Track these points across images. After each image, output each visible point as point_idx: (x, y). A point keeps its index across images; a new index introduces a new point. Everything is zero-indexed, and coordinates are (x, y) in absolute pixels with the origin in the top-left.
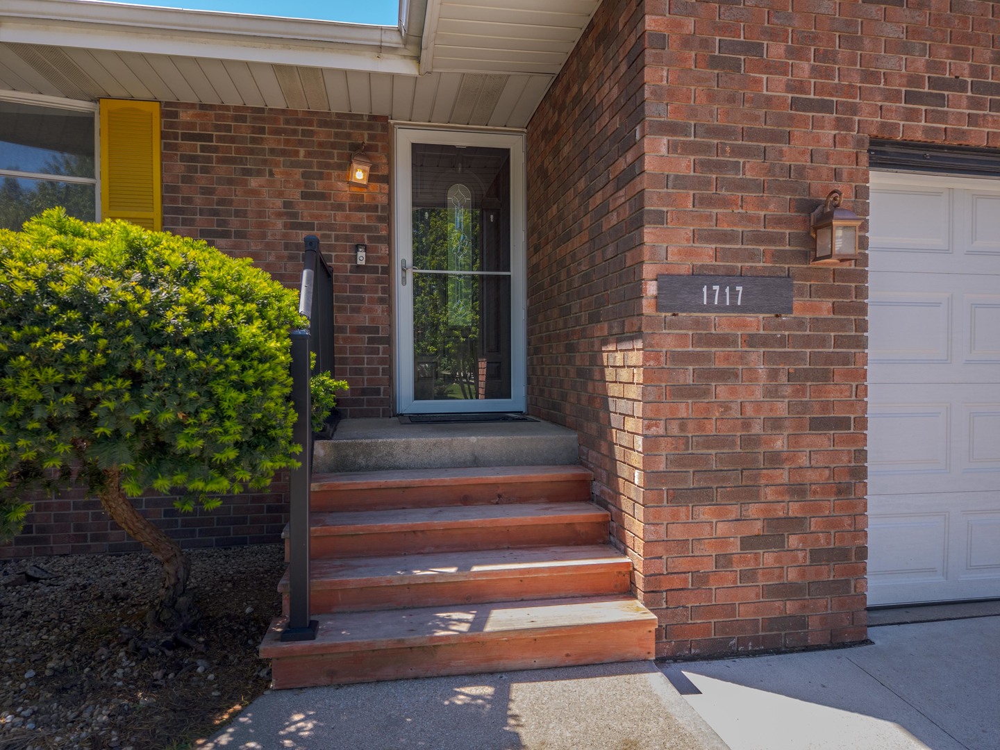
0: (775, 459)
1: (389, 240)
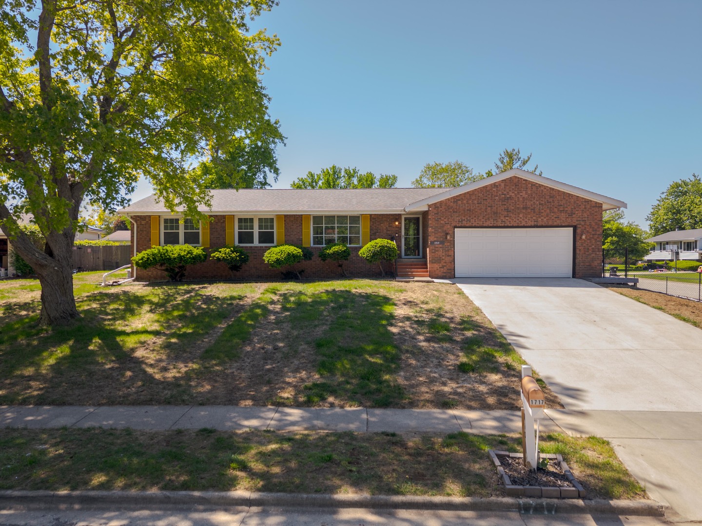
0: (443, 259)
1: (401, 232)
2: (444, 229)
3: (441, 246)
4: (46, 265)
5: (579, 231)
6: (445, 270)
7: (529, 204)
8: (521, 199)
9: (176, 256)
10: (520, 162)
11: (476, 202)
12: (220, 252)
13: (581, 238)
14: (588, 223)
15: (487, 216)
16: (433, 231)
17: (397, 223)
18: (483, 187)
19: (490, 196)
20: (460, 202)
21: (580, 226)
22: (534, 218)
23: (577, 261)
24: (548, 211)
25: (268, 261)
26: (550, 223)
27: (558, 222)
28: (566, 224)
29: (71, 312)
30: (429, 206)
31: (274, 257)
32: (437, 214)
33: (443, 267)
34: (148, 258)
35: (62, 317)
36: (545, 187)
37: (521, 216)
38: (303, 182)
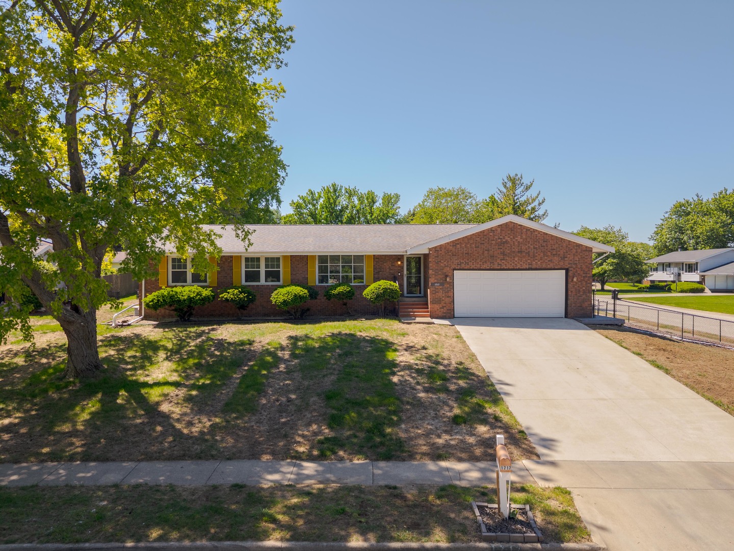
0: (443, 300)
1: (403, 271)
2: (444, 271)
3: (441, 287)
4: (73, 322)
5: (570, 274)
6: (445, 310)
7: (524, 248)
8: (516, 243)
9: (186, 297)
10: (523, 187)
11: (474, 246)
12: (229, 293)
13: (572, 280)
14: (579, 266)
15: (484, 260)
16: (434, 273)
17: (399, 263)
18: (481, 232)
19: (487, 241)
20: (459, 246)
21: (572, 269)
22: (529, 261)
23: (569, 302)
24: (542, 254)
25: (275, 302)
26: (544, 266)
27: (551, 265)
28: (559, 267)
29: (95, 364)
30: (430, 250)
31: (281, 299)
32: (437, 257)
33: (443, 307)
34: (158, 300)
35: (87, 369)
36: (539, 232)
37: (516, 259)
38: (303, 200)
